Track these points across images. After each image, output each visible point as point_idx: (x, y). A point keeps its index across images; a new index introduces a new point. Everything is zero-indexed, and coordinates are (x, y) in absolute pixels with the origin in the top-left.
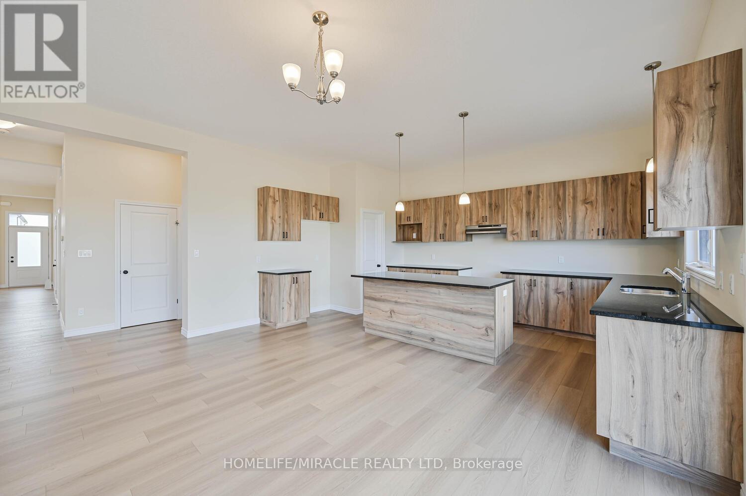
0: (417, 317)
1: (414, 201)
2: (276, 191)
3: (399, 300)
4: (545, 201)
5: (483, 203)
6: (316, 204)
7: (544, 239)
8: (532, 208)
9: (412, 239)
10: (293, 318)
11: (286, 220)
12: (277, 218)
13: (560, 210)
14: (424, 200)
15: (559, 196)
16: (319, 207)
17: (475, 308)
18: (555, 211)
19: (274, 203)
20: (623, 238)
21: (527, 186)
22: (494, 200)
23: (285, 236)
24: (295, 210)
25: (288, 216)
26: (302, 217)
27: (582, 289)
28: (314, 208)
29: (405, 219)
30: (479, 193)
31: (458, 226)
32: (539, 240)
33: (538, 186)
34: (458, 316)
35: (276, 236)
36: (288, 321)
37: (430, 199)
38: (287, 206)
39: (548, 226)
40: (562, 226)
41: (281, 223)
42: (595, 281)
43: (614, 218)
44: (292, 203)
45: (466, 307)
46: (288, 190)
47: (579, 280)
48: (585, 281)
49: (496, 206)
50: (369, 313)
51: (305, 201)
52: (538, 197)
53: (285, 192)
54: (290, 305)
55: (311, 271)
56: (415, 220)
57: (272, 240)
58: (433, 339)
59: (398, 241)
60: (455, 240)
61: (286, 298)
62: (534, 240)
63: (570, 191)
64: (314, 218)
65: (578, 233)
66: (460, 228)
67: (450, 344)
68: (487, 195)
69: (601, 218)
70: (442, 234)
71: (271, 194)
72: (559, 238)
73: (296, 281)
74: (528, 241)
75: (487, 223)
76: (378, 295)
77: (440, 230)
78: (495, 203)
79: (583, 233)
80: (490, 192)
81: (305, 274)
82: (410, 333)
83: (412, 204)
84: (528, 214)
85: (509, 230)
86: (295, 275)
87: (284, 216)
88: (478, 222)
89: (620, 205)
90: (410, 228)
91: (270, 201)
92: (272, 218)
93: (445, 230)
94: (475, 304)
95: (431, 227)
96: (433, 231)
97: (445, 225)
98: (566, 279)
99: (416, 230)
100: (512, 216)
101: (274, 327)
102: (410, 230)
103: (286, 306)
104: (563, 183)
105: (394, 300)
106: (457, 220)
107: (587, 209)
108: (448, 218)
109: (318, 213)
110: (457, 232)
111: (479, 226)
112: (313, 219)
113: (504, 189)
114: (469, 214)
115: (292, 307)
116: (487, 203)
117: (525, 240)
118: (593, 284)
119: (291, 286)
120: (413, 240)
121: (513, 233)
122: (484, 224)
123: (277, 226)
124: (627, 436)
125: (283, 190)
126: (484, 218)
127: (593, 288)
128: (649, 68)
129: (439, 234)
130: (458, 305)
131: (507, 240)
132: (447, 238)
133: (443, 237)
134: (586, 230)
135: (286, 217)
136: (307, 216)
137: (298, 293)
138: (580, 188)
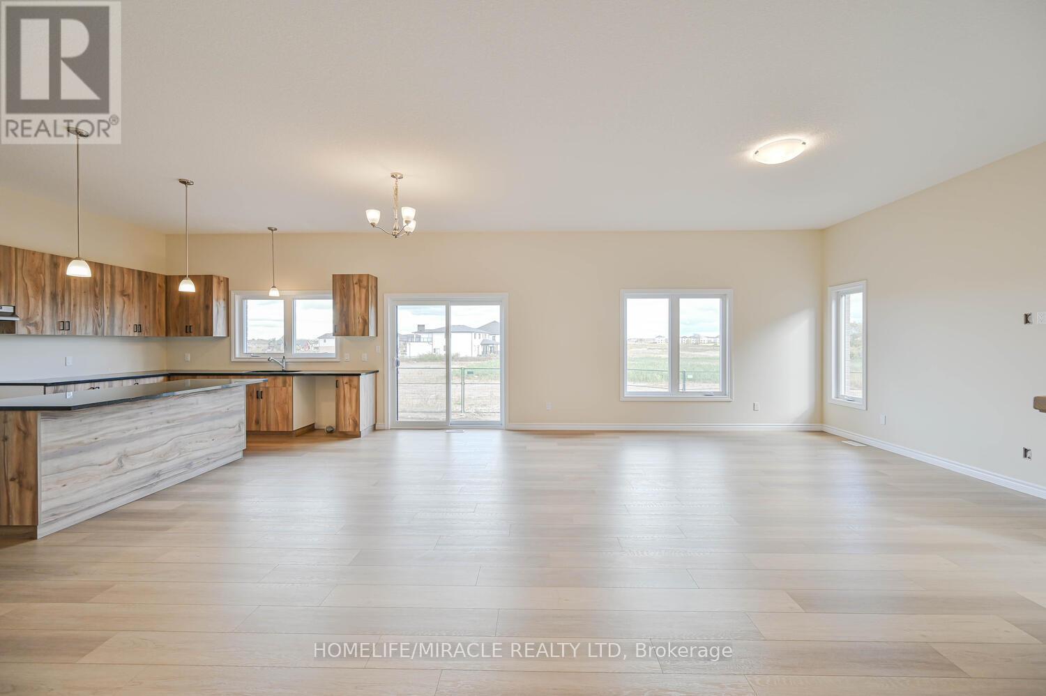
0: (167, 447)
3: (136, 432)
4: (79, 282)
7: (78, 334)
8: (60, 288)
13: (97, 296)
15: (96, 280)
17: (231, 407)
18: (91, 300)
20: (153, 336)
32: (70, 335)
34: (217, 423)
39: (82, 318)
40: (100, 318)
43: (147, 313)
50: (59, 486)
58: (189, 465)
62: (62, 335)
63: (107, 277)
65: (116, 329)
67: (208, 459)
69: (137, 313)
72: (96, 335)
74: (56, 335)
76: (88, 439)
79: (121, 328)
82: (157, 475)
84: (54, 296)
85: (19, 318)
94: (231, 403)
100: (26, 295)
104: (101, 266)
105: (127, 434)
107: (124, 302)
113: (11, 248)
117: (48, 333)
121: (27, 323)
124: (364, 425)
130: (217, 410)
131: (16, 335)
134: (124, 326)
138: (118, 276)
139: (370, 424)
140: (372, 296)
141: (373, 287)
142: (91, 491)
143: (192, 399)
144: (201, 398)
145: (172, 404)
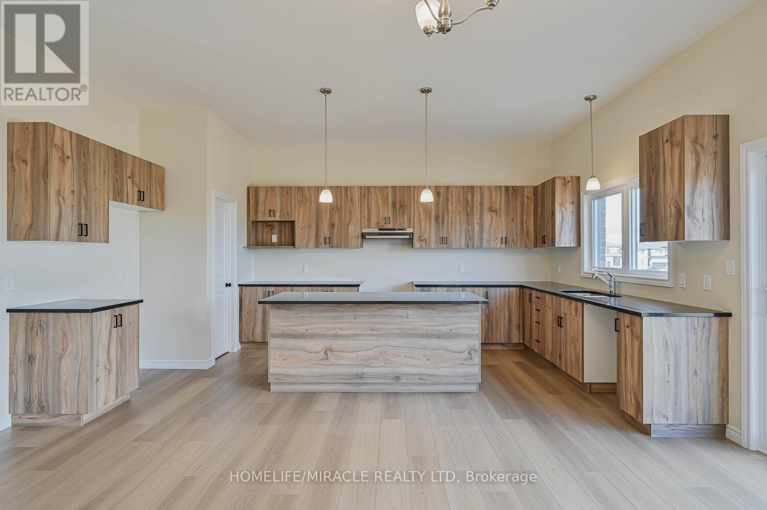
0: (371, 353)
1: (282, 188)
2: (67, 136)
3: (341, 332)
4: (454, 205)
5: (385, 200)
6: (133, 174)
7: (454, 246)
8: (441, 212)
9: (269, 243)
10: (113, 396)
11: (83, 200)
12: (67, 193)
13: (469, 216)
14: (298, 187)
15: (467, 201)
16: (137, 179)
17: (457, 328)
18: (463, 216)
19: (63, 160)
20: (521, 247)
21: (436, 187)
22: (398, 198)
23: (83, 232)
24: (100, 180)
25: (87, 191)
26: (111, 196)
27: (496, 298)
28: (129, 181)
29: (264, 214)
30: (379, 187)
31: (351, 227)
32: (448, 248)
33: (448, 187)
34: (434, 342)
35: (65, 232)
36: (105, 404)
37: (309, 187)
38: (86, 172)
39: (457, 234)
40: (471, 232)
41: (75, 204)
42: (507, 289)
43: (514, 228)
44: (94, 166)
45: (444, 329)
46: (88, 139)
47: (493, 289)
48: (498, 289)
49: (401, 206)
50: (282, 359)
51: (116, 166)
52: (448, 200)
53: (82, 142)
54: (110, 371)
55: (142, 301)
56: (282, 215)
57: (57, 240)
58: (397, 378)
59: (249, 246)
60: (347, 246)
61: (103, 358)
62: (443, 248)
63: (477, 197)
64: (130, 201)
65: (485, 241)
66: (354, 230)
67: (422, 379)
68: (390, 191)
69: (504, 227)
70: (328, 236)
71: (57, 140)
72: (468, 246)
73: (118, 322)
74: (437, 248)
75: (390, 226)
76: (301, 330)
77: (325, 232)
78: (400, 203)
79: (489, 241)
80: (394, 188)
81: (132, 306)
82: (361, 376)
83: (278, 191)
84: (437, 218)
85: (416, 236)
86: (117, 311)
87: (80, 191)
88: (378, 223)
89: (519, 215)
90: (267, 226)
91: (55, 156)
92: (59, 193)
93: (332, 233)
94: (455, 323)
95: (310, 227)
96: (313, 232)
97: (333, 225)
98: (482, 288)
99: (276, 230)
100: (420, 220)
101: (76, 424)
102: (266, 230)
103: (101, 373)
104: (472, 188)
105: (332, 332)
106: (350, 220)
107: (492, 217)
108: (336, 216)
109: (136, 189)
110: (350, 235)
111: (380, 230)
112: (127, 202)
113: (410, 187)
114: (366, 212)
115: (111, 376)
116: (390, 200)
117: (433, 247)
118: (505, 292)
119: (111, 332)
120: (272, 245)
121: (421, 239)
122: (386, 227)
123: (67, 211)
124: (664, 416)
125: (78, 135)
126: (386, 220)
127: (505, 296)
128: (587, 99)
129: (322, 237)
130: (434, 328)
131: (413, 248)
132: (335, 243)
133: (329, 243)
134: (492, 240)
135: (84, 192)
136: (119, 196)
137: (122, 346)
138: (486, 195)
139: (689, 418)
140: (702, 156)
141: (706, 139)
142: (302, 371)
143: (400, 311)
144: (412, 312)
145: (376, 313)
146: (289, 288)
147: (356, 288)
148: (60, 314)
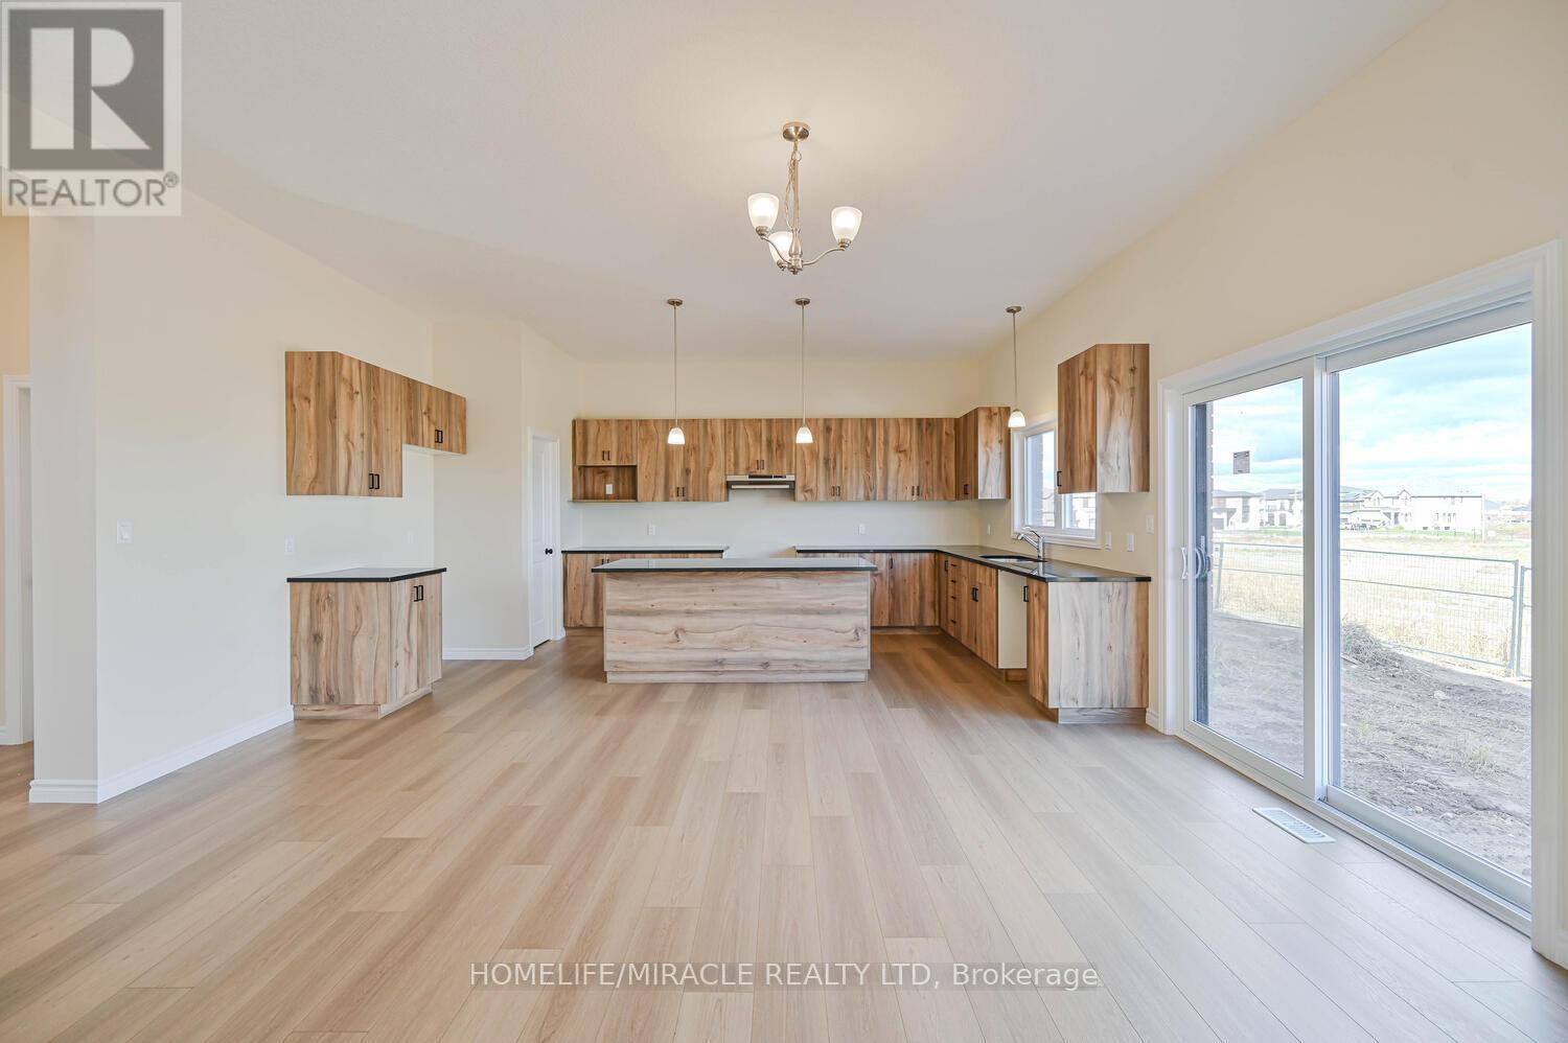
0: (734, 633)
1: (619, 421)
2: (355, 366)
3: (695, 608)
4: (850, 445)
5: (758, 438)
6: (429, 409)
7: (849, 499)
8: (832, 452)
9: (602, 495)
10: (413, 686)
11: (374, 446)
12: (356, 438)
13: (869, 458)
14: (641, 421)
15: (867, 438)
16: (433, 416)
17: (840, 602)
18: (862, 458)
19: (351, 397)
20: (937, 500)
21: (825, 420)
22: (774, 434)
23: (374, 483)
24: (393, 419)
25: (378, 433)
26: (404, 439)
27: (903, 567)
28: (425, 417)
29: (595, 456)
30: (750, 420)
31: (712, 475)
32: (842, 500)
33: (841, 420)
34: (812, 619)
35: (354, 485)
36: (406, 694)
37: (655, 421)
38: (376, 411)
39: (854, 482)
40: (871, 481)
41: (365, 450)
42: (918, 555)
43: (929, 474)
44: (385, 402)
45: (825, 603)
46: (378, 368)
47: (899, 555)
48: (906, 555)
49: (779, 446)
50: (621, 642)
51: (409, 400)
52: (840, 437)
53: (372, 371)
54: (410, 654)
55: (445, 570)
56: (619, 458)
57: (346, 494)
58: (766, 664)
59: (575, 499)
60: (706, 499)
61: (402, 639)
62: (834, 500)
63: (880, 433)
64: (426, 444)
65: (890, 492)
66: (716, 478)
67: (796, 665)
68: (764, 424)
69: (915, 473)
70: (681, 486)
71: (345, 373)
72: (867, 498)
73: (419, 594)
74: (827, 501)
75: (764, 473)
76: (645, 605)
77: (677, 480)
78: (778, 441)
79: (896, 491)
80: (769, 421)
81: (433, 576)
82: (720, 663)
83: (613, 426)
84: (827, 461)
85: (799, 485)
86: (417, 581)
87: (370, 434)
88: (748, 468)
89: (935, 456)
90: (599, 473)
91: (343, 391)
92: (347, 437)
93: (687, 481)
94: (838, 596)
95: (656, 474)
96: (661, 481)
97: (687, 471)
98: (884, 555)
99: (611, 478)
100: (804, 464)
101: (373, 716)
102: (597, 478)
103: (401, 656)
104: (873, 422)
105: (685, 608)
106: (711, 464)
107: (900, 461)
108: (692, 459)
109: (433, 429)
110: (710, 484)
111: (750, 477)
112: (423, 446)
113: (791, 420)
114: (732, 454)
115: (412, 661)
116: (764, 438)
117: (822, 499)
118: (915, 560)
119: (410, 607)
120: (607, 498)
121: (805, 490)
122: (758, 473)
123: (356, 459)
124: (1074, 699)
125: (368, 364)
126: (760, 464)
127: (915, 564)
128: (1010, 310)
129: (674, 487)
130: (810, 602)
131: (794, 500)
132: (691, 495)
133: (683, 494)
134: (900, 490)
135: (375, 434)
136: (413, 438)
137: (422, 625)
138: (892, 431)
139: (1103, 702)
140: (1117, 394)
141: (1122, 373)
142: (648, 657)
143: (769, 581)
144: (784, 582)
145: (740, 583)
146: (629, 555)
147: (719, 555)
148: (352, 584)
